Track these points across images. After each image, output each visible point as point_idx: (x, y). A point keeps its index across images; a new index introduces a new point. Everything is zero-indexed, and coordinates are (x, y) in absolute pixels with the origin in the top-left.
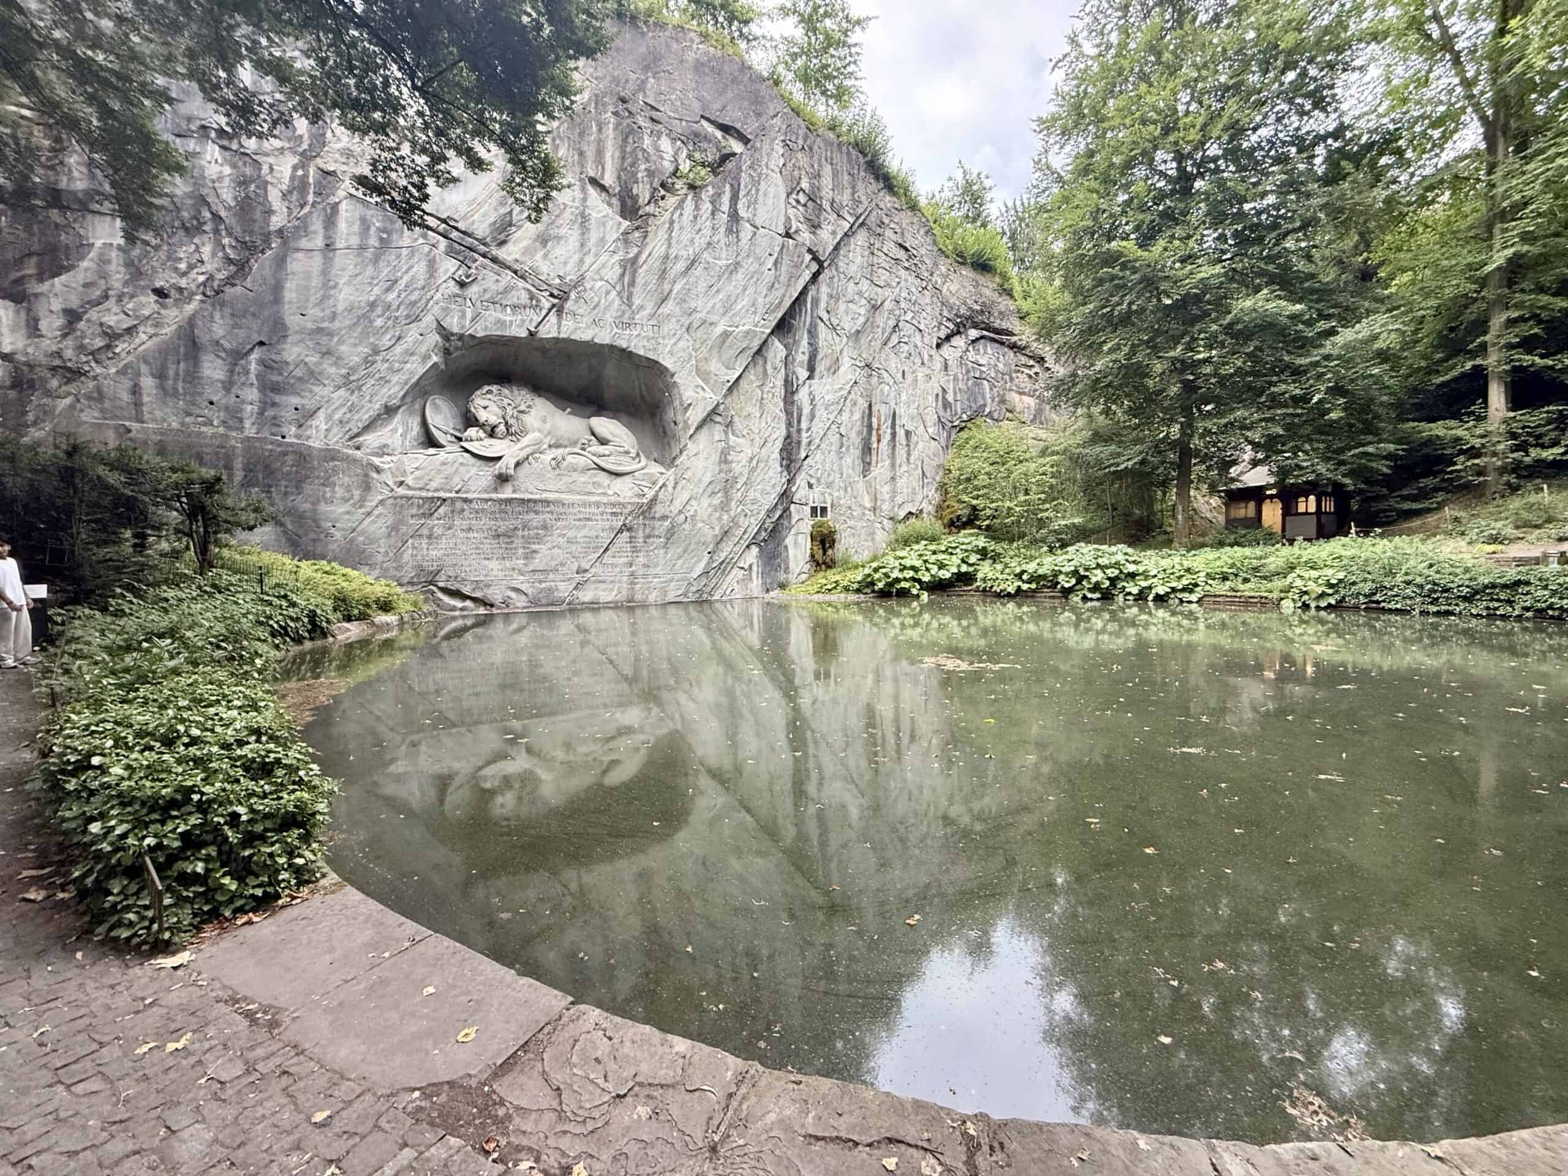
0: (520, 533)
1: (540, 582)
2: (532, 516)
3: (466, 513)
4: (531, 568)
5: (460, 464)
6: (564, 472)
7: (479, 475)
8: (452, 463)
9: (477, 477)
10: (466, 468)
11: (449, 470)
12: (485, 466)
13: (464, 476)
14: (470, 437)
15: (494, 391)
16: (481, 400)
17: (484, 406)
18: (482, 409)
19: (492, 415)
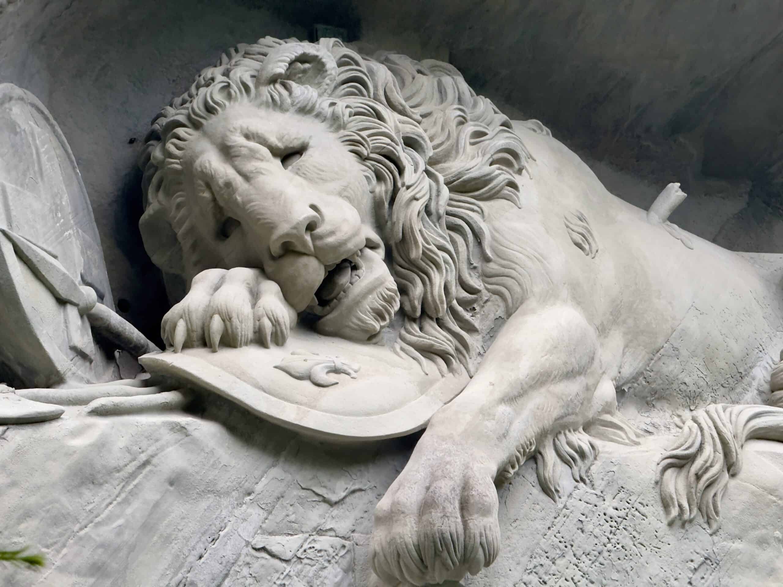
5: (171, 484)
6: (737, 545)
7: (273, 555)
8: (132, 476)
9: (256, 565)
10: (204, 504)
11: (110, 519)
12: (302, 501)
13: (191, 559)
14: (235, 321)
15: (331, 64)
16: (262, 112)
17: (296, 144)
18: (278, 162)
19: (340, 194)
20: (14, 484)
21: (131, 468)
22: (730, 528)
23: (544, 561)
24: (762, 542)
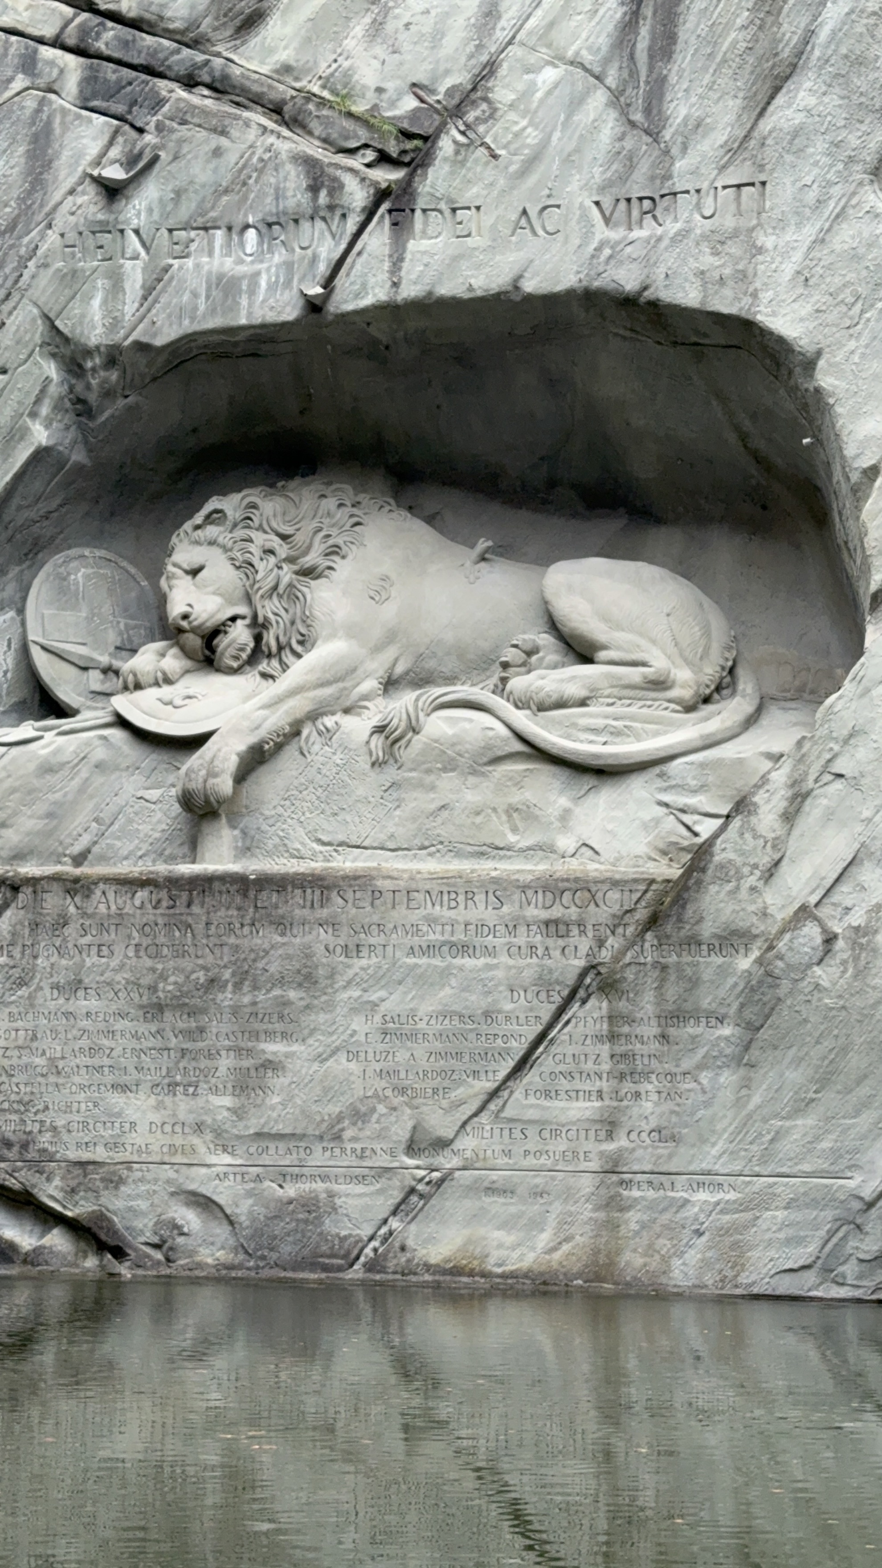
0: (226, 998)
1: (282, 1178)
2: (267, 937)
3: (70, 931)
4: (253, 1125)
5: (96, 767)
6: (414, 774)
7: (147, 801)
8: (77, 765)
9: (137, 807)
10: (113, 777)
11: (61, 789)
12: (166, 770)
13: (103, 806)
14: (139, 676)
15: (229, 513)
16: (191, 547)
17: (196, 566)
18: (189, 578)
19: (214, 593)
20: (9, 776)
21: (76, 761)
22: (409, 765)
23: (294, 792)
24: (428, 771)
